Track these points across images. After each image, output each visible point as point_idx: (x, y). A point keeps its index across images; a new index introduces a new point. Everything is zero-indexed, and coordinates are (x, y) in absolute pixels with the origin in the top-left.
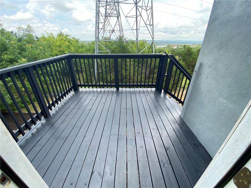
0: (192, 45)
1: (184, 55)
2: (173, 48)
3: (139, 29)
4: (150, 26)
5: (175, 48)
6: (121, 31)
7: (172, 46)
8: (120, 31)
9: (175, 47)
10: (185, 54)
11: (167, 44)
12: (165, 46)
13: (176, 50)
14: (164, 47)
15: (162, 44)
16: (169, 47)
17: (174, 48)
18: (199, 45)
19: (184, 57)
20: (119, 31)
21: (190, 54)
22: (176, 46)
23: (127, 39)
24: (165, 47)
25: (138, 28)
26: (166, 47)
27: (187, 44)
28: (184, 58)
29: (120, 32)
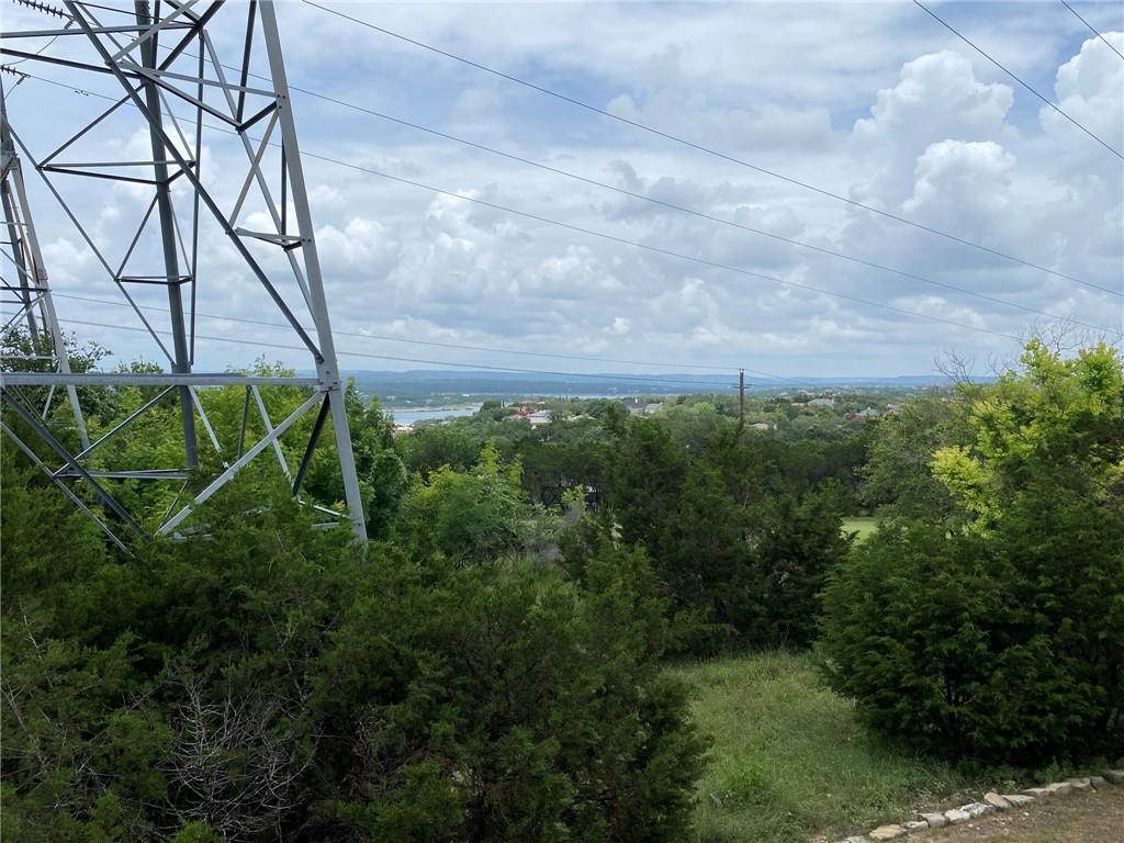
0: (643, 404)
1: (622, 482)
2: (525, 425)
3: (192, 278)
4: (288, 248)
5: (539, 426)
6: (33, 295)
7: (518, 409)
8: (25, 288)
9: (539, 419)
10: (629, 479)
11: (477, 400)
12: (470, 414)
13: (545, 436)
14: (461, 418)
15: (446, 396)
16: (498, 418)
17: (533, 420)
18: (680, 401)
19: (629, 500)
20: (10, 295)
21: (664, 475)
22: (543, 407)
23: (105, 365)
24: (470, 421)
25: (183, 271)
26: (477, 419)
27: (608, 397)
28: (631, 508)
29: (27, 303)
